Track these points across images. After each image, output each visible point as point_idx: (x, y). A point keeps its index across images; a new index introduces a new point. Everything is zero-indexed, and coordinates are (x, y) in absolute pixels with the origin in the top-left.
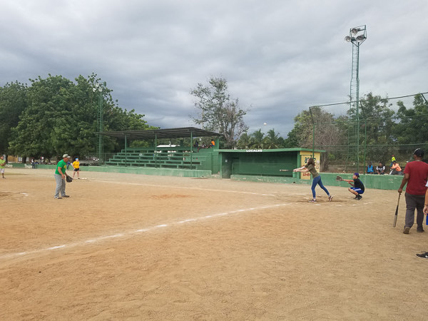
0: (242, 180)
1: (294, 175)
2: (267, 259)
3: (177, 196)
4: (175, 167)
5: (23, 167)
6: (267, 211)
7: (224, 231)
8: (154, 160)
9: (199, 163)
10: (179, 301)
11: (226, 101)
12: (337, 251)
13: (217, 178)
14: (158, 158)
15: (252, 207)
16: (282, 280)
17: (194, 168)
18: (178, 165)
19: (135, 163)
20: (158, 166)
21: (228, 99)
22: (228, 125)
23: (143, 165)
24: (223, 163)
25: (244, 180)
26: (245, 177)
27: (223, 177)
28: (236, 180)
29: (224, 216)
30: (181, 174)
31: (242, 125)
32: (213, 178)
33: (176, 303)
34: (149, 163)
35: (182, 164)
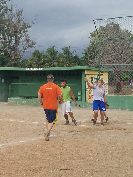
1: (79, 98)
11: (9, 12)
21: (11, 10)
22: (11, 39)
24: (0, 84)
25: (24, 104)
26: (24, 100)
28: (13, 104)
31: (27, 40)
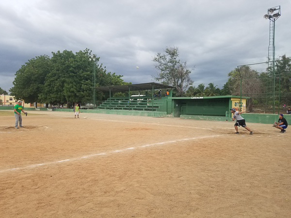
0: (188, 119)
1: (226, 115)
2: (203, 173)
3: (142, 129)
4: (142, 110)
5: (46, 110)
6: (205, 140)
7: (173, 153)
8: (128, 105)
9: (158, 107)
10: (139, 198)
11: (177, 64)
12: (254, 169)
13: (170, 117)
14: (131, 104)
15: (194, 137)
16: (212, 187)
17: (154, 110)
18: (144, 108)
19: (116, 107)
20: (131, 109)
21: (178, 62)
22: (178, 80)
23: (121, 109)
24: (175, 107)
25: (190, 119)
26: (190, 117)
27: (175, 117)
28: (183, 119)
29: (174, 143)
30: (146, 114)
31: (188, 81)
32: (168, 117)
33: (137, 200)
34: (125, 107)
35: (146, 108)
